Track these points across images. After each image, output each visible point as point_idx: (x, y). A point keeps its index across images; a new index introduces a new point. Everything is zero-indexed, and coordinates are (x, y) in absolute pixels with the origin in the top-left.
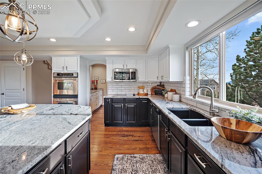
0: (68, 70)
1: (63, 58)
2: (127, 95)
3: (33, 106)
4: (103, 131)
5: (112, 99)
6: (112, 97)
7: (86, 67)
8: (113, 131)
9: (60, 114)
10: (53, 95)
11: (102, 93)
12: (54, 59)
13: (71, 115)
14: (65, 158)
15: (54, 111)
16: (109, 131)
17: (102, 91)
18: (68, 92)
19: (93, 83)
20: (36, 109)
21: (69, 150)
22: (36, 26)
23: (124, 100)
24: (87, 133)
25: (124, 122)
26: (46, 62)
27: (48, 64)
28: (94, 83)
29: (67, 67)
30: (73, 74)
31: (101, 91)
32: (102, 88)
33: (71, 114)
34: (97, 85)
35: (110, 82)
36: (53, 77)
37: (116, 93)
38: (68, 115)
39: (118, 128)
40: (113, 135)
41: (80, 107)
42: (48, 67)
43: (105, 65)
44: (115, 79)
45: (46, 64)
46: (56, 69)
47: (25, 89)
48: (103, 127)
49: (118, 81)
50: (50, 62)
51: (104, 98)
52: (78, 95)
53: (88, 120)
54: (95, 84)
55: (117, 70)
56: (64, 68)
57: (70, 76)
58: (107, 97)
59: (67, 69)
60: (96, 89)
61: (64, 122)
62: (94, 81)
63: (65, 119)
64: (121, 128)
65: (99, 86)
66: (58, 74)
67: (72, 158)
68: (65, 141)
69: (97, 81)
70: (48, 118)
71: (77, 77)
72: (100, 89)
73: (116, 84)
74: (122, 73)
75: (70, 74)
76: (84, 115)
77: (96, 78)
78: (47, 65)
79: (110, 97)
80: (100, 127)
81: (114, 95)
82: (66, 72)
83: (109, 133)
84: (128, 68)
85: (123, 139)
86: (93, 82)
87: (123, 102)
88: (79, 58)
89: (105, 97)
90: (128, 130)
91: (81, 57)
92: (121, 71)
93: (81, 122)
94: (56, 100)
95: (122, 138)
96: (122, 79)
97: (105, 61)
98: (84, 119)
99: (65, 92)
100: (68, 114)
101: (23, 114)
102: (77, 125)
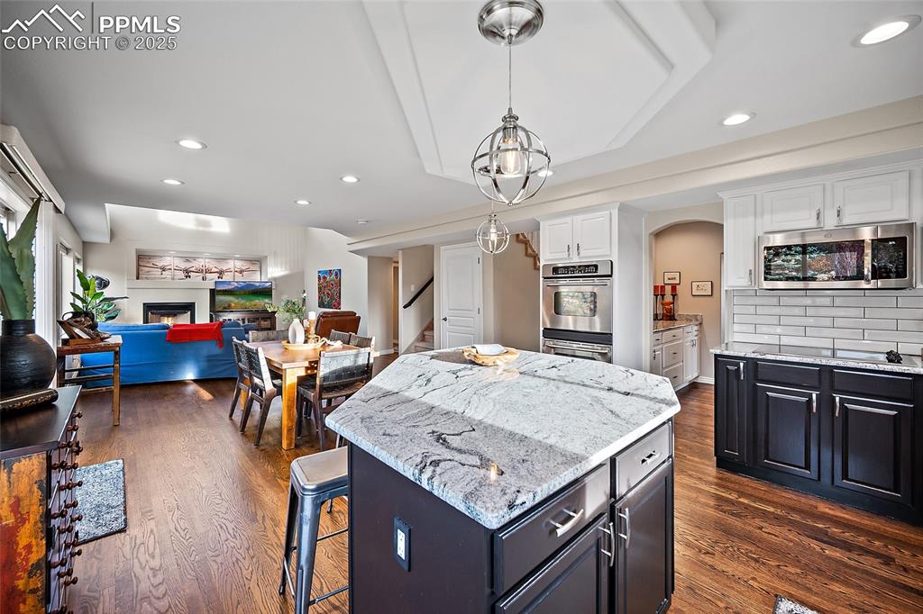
0: (581, 255)
1: (568, 219)
2: (839, 354)
3: (512, 353)
4: (707, 483)
5: (752, 363)
6: (753, 356)
7: (638, 239)
8: (761, 500)
9: (578, 384)
10: (542, 329)
11: (696, 333)
12: (545, 228)
13: (610, 393)
14: (612, 507)
15: (561, 373)
16: (742, 494)
17: (696, 328)
18: (575, 322)
19: (657, 296)
20: (518, 360)
21: (621, 490)
22: (546, 155)
23: (826, 376)
24: (664, 462)
25: (826, 479)
26: (521, 237)
27: (525, 243)
28: (663, 296)
29: (578, 247)
30: (596, 266)
31: (693, 329)
32: (696, 316)
33: (610, 389)
34: (673, 303)
35: (741, 292)
36: (541, 279)
37: (775, 340)
38: (602, 392)
39: (789, 496)
40: (764, 515)
41: (632, 375)
42: (526, 249)
43: (720, 222)
44: (766, 279)
45: (522, 242)
46: (549, 255)
47: (481, 310)
48: (711, 469)
49: (781, 285)
50: (530, 235)
51: (716, 356)
52: (611, 334)
53: (669, 420)
54: (668, 298)
55: (778, 240)
56: (571, 250)
57: (588, 272)
58: (726, 353)
59: (579, 254)
60: (670, 320)
61: (598, 407)
62: (663, 288)
63: (598, 400)
64: (803, 500)
65: (682, 308)
66: (556, 270)
67: (630, 517)
68: (613, 460)
69: (674, 288)
70: (554, 389)
71: (611, 276)
72: (689, 319)
73: (775, 301)
74: (804, 249)
75: (588, 266)
76: (651, 399)
77: (671, 275)
78: (522, 246)
79: (742, 355)
80: (697, 462)
81: (764, 349)
82: (575, 260)
83: (741, 500)
84: (845, 222)
85: (818, 549)
86: (659, 292)
87: (816, 384)
88: (615, 213)
89: (718, 352)
90: (851, 521)
91: (624, 209)
92: (797, 241)
93: (651, 421)
94: (550, 343)
95: (816, 545)
96: (805, 279)
97: (720, 206)
98: (657, 413)
99: (568, 323)
100: (603, 389)
101: (497, 369)
102: (638, 425)
